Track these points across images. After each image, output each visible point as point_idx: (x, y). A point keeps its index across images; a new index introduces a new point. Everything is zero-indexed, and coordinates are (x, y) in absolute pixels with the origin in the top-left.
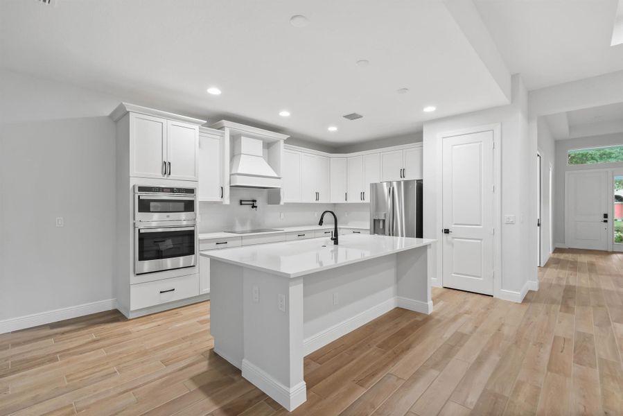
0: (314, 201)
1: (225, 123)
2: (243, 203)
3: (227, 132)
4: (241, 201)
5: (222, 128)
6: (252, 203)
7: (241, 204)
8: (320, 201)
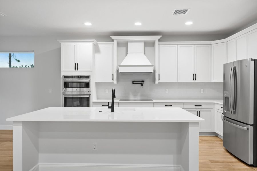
0: (192, 81)
1: (113, 37)
2: (134, 82)
3: (115, 43)
4: (133, 81)
5: (113, 41)
6: (141, 82)
7: (133, 83)
8: (197, 81)
